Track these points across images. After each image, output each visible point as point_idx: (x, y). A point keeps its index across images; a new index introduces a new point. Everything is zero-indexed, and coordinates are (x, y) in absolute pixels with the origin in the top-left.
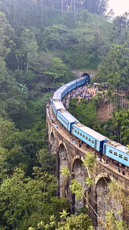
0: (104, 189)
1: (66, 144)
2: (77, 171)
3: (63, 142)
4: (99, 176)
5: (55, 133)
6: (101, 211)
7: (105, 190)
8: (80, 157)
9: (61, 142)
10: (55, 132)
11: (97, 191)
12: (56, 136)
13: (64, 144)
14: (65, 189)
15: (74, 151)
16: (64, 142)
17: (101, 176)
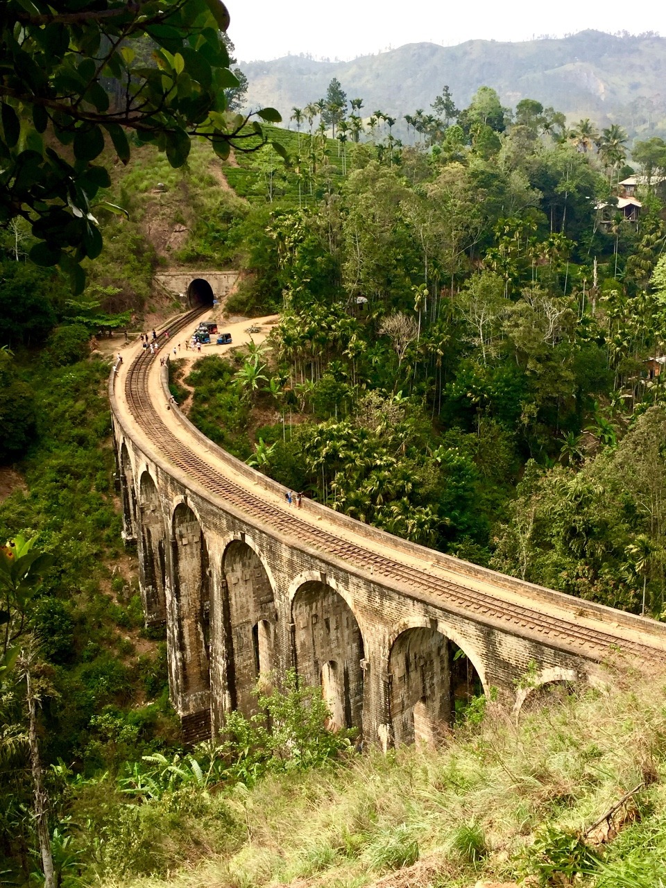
0: (311, 609)
1: (197, 504)
2: (233, 570)
3: (186, 498)
4: (300, 580)
5: (157, 475)
6: (307, 664)
7: (314, 613)
8: (243, 535)
9: (178, 499)
10: (157, 471)
11: (294, 617)
12: (160, 481)
13: (191, 504)
14: (196, 622)
15: (224, 522)
16: (189, 499)
17: (303, 581)
